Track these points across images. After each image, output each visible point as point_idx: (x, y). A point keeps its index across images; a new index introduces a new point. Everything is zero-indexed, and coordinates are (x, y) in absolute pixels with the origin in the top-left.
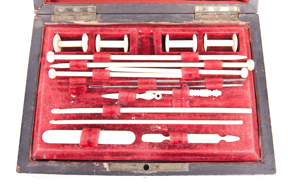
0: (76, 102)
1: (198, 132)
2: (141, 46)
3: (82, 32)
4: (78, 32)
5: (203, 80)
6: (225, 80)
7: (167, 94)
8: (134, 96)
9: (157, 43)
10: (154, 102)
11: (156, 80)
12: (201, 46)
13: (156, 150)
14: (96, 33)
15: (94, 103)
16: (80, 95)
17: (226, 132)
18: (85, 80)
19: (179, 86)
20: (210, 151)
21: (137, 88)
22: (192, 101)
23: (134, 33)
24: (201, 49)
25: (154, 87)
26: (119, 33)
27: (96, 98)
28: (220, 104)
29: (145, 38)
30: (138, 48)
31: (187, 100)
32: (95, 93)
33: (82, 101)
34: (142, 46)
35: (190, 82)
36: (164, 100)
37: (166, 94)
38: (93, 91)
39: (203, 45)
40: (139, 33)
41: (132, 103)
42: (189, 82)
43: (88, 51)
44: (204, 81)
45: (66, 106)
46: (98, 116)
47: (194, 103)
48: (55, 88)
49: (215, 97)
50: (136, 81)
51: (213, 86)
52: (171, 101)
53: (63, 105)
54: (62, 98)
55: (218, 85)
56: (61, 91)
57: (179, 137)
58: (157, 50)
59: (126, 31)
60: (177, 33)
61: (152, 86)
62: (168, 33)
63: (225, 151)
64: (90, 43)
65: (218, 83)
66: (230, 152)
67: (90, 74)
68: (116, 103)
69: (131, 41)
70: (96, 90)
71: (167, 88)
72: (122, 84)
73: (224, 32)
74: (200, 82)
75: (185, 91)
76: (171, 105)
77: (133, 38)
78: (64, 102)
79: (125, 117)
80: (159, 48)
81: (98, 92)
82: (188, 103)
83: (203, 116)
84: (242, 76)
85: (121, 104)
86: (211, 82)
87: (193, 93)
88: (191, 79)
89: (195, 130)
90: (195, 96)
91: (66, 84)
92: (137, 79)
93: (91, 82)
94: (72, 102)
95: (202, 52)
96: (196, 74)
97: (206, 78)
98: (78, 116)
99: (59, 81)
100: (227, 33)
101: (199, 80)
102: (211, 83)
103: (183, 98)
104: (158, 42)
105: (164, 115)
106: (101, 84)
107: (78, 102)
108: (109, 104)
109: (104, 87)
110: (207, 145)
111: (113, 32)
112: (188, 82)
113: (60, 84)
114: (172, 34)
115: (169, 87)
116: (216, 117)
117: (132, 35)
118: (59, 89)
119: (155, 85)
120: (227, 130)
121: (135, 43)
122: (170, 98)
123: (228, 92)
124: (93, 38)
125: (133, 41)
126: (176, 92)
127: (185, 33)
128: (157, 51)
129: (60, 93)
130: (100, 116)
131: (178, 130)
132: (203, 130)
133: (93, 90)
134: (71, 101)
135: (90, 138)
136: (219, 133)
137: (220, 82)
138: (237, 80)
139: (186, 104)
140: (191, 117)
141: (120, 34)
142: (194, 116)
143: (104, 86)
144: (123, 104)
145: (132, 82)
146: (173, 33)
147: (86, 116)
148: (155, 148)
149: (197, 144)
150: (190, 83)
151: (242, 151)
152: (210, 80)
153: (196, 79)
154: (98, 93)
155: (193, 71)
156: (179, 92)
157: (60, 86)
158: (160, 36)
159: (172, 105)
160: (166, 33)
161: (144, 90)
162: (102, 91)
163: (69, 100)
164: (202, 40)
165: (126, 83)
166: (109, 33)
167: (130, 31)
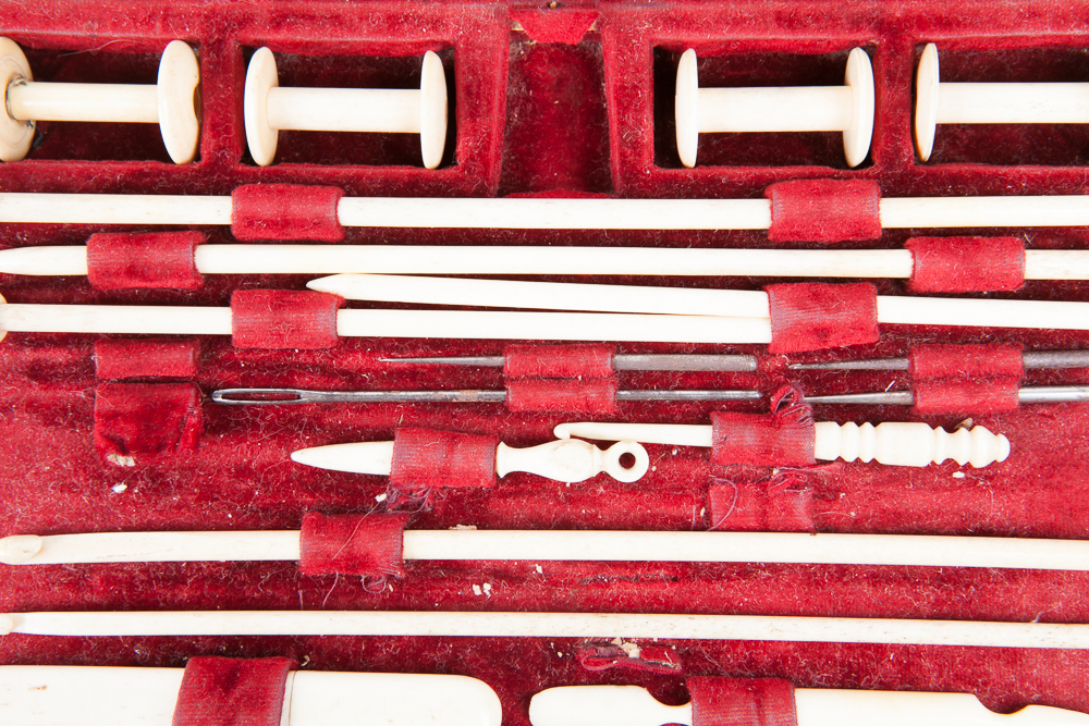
0: (142, 491)
1: (858, 679)
2: (530, 107)
3: (158, 24)
4: (128, 29)
5: (897, 356)
6: (1033, 361)
7: (681, 447)
8: (484, 465)
9: (623, 108)
10: (601, 490)
11: (617, 357)
12: (897, 130)
14: (241, 34)
15: (248, 495)
16: (165, 452)
17: (1023, 680)
18: (184, 360)
19: (755, 394)
21: (502, 405)
22: (829, 490)
23: (483, 38)
24: (898, 151)
25: (605, 401)
26: (390, 39)
27: (262, 466)
28: (993, 507)
29: (551, 60)
30: (508, 122)
31: (797, 486)
32: (254, 435)
33: (179, 486)
34: (534, 111)
35: (822, 367)
36: (662, 482)
37: (671, 447)
38: (237, 423)
39: (907, 120)
40: (515, 33)
41: (472, 496)
42: (814, 366)
43: (197, 156)
44: (903, 364)
45: (79, 514)
46: (275, 577)
47: (837, 497)
48: (10, 398)
49: (967, 468)
50: (497, 361)
51: (956, 399)
52: (705, 487)
53: (61, 510)
54: (57, 466)
55: (993, 396)
56: (49, 421)
57: (748, 711)
58: (623, 154)
59: (435, 28)
60: (751, 36)
61: (592, 394)
62: (696, 37)
64: (211, 107)
65: (991, 378)
67: (215, 321)
68: (380, 498)
69: (461, 94)
70: (256, 414)
71: (679, 403)
72: (411, 378)
73: (1049, 32)
74: (880, 372)
75: (787, 435)
76: (703, 511)
77: (473, 72)
78: (70, 491)
79: (434, 579)
80: (636, 145)
81: (267, 428)
82: (801, 501)
83: (889, 581)
85: (403, 507)
86: (945, 376)
87: (834, 442)
88: (825, 352)
89: (842, 664)
90: (850, 458)
91: (76, 376)
92: (502, 347)
93: (229, 368)
94: (120, 488)
95: (898, 171)
96: (860, 327)
97: (920, 347)
98: (157, 578)
99: (28, 355)
100: (1069, 32)
101: (877, 356)
102: (946, 380)
103: (775, 472)
104: (630, 103)
105: (662, 573)
106: (285, 379)
107: (156, 490)
108: (337, 503)
109: (306, 396)
111: (352, 29)
112: (809, 371)
113: (38, 372)
114: (721, 43)
115: (691, 402)
116: (967, 586)
117: (467, 50)
118: (31, 406)
119: (611, 390)
120: (1031, 668)
121: (490, 110)
122: (697, 470)
123: (1048, 435)
124: (226, 71)
125: (478, 96)
126: (732, 440)
127: (801, 37)
128: (623, 163)
129: (45, 433)
130: (284, 573)
131: (740, 666)
132: (889, 666)
133: (243, 415)
134: (111, 485)
136: (985, 684)
137: (1007, 378)
139: (789, 510)
140: (817, 583)
141: (393, 45)
142: (840, 579)
143: (303, 392)
144: (420, 504)
145: (473, 368)
146: (723, 38)
147: (205, 578)
150: (819, 371)
152: (941, 362)
153: (858, 352)
154: (273, 437)
155: (838, 309)
156: (749, 436)
158: (644, 57)
159: (708, 515)
160: (685, 36)
161: (546, 420)
162: (296, 420)
163: (100, 476)
164: (905, 88)
165: (434, 368)
166: (326, 39)
167: (457, 23)
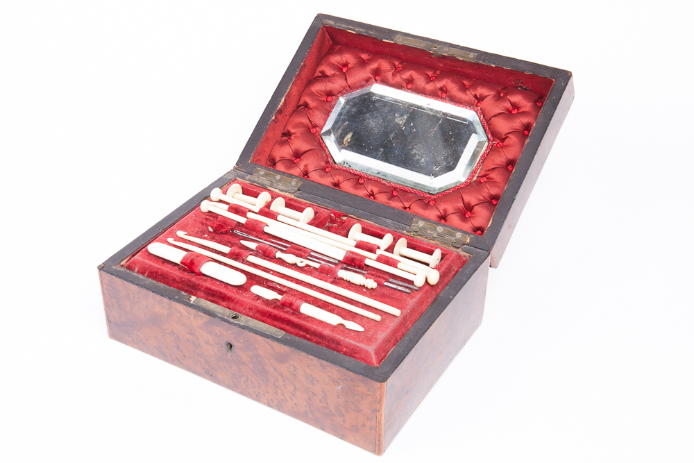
7: (314, 267)
13: (259, 304)
20: (320, 329)
23: (324, 213)
31: (331, 278)
36: (306, 268)
37: (312, 267)
38: (235, 236)
48: (199, 220)
49: (367, 288)
56: (203, 225)
63: (337, 336)
65: (381, 278)
66: (342, 338)
70: (239, 235)
77: (318, 216)
84: (415, 283)
94: (206, 236)
106: (249, 234)
108: (241, 249)
109: (251, 237)
110: (321, 322)
117: (320, 213)
118: (201, 222)
123: (387, 292)
125: (317, 218)
135: (196, 258)
138: (407, 285)
145: (284, 245)
148: (259, 301)
149: (309, 317)
151: (358, 344)
154: (239, 238)
157: (204, 221)
165: (277, 243)
